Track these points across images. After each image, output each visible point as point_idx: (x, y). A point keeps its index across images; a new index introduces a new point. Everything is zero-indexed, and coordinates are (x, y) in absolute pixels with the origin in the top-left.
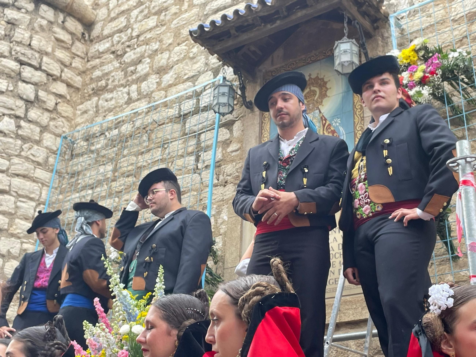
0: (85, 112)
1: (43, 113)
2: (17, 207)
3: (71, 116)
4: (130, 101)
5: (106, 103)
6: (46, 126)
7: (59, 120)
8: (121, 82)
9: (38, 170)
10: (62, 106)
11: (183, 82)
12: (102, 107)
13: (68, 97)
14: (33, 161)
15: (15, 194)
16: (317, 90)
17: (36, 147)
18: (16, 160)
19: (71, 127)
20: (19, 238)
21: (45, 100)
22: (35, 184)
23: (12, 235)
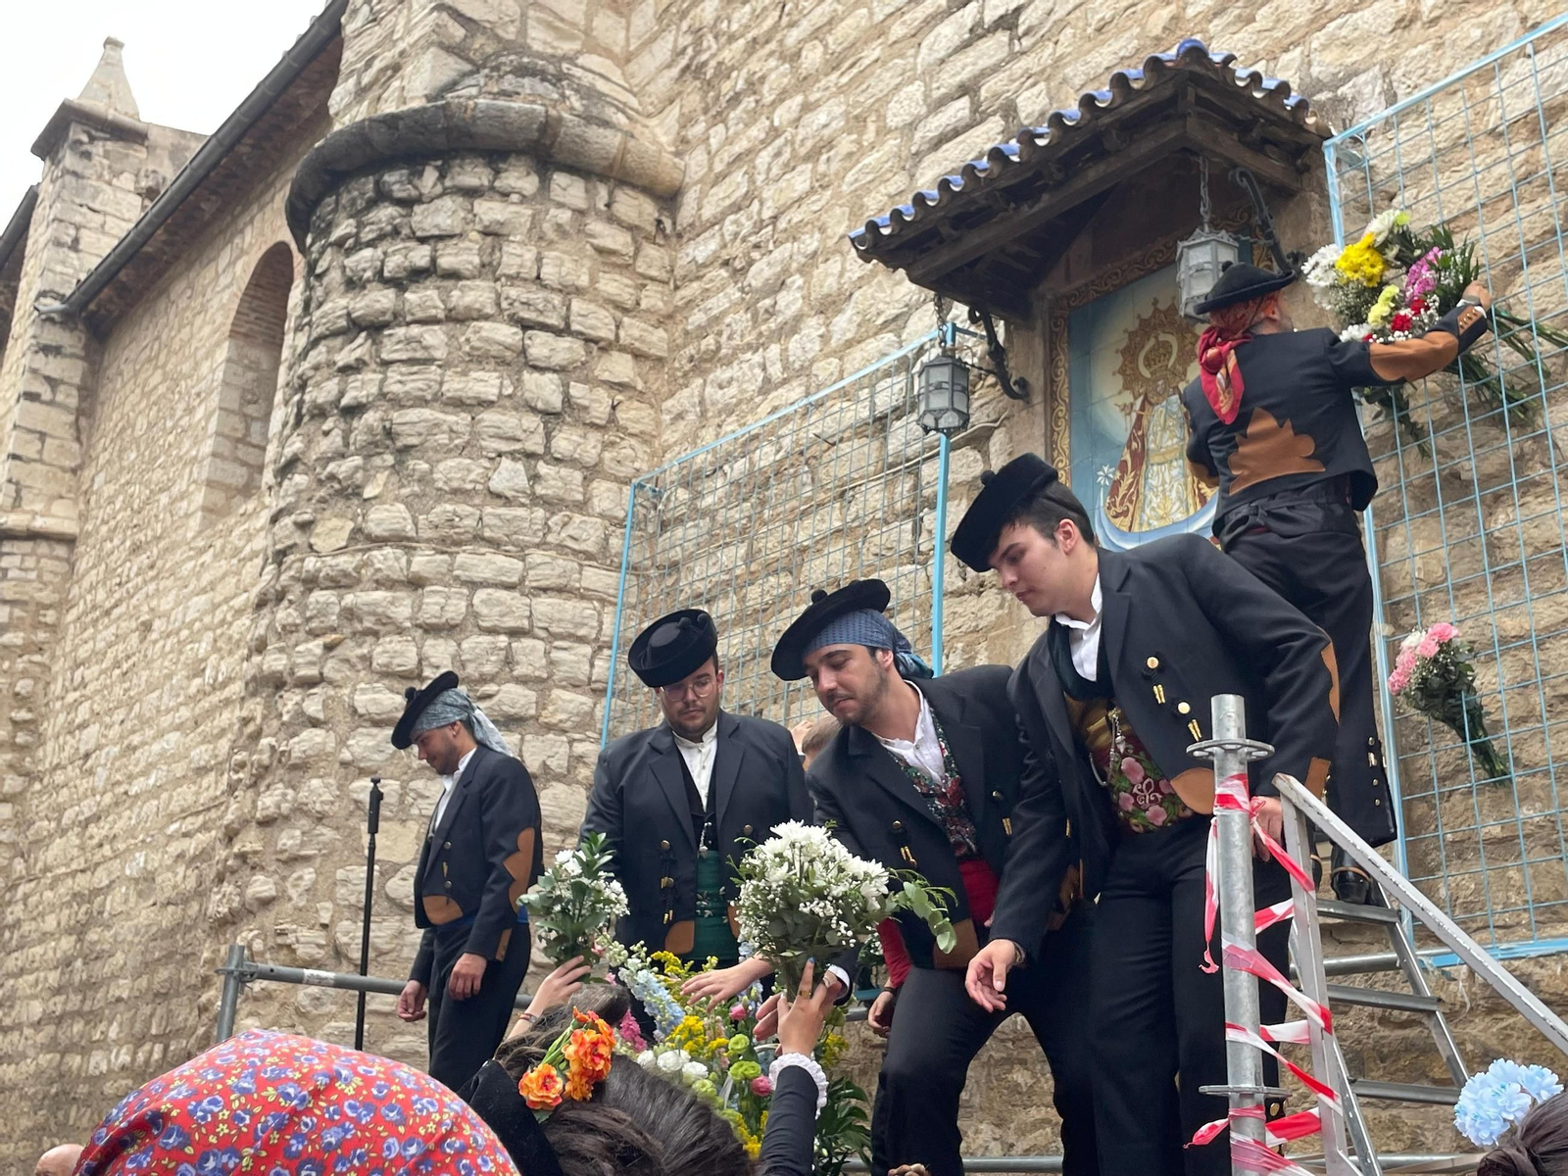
0: (680, 416)
1: (584, 436)
2: (552, 663)
3: (649, 429)
4: (767, 387)
5: (721, 392)
6: (596, 465)
7: (624, 443)
8: (748, 339)
9: (588, 572)
10: (629, 409)
11: (876, 334)
12: (713, 404)
13: (640, 386)
14: (575, 552)
15: (543, 634)
16: (1172, 340)
17: (577, 518)
18: (536, 556)
19: (653, 455)
20: (564, 732)
21: (585, 402)
22: (585, 604)
23: (549, 728)
